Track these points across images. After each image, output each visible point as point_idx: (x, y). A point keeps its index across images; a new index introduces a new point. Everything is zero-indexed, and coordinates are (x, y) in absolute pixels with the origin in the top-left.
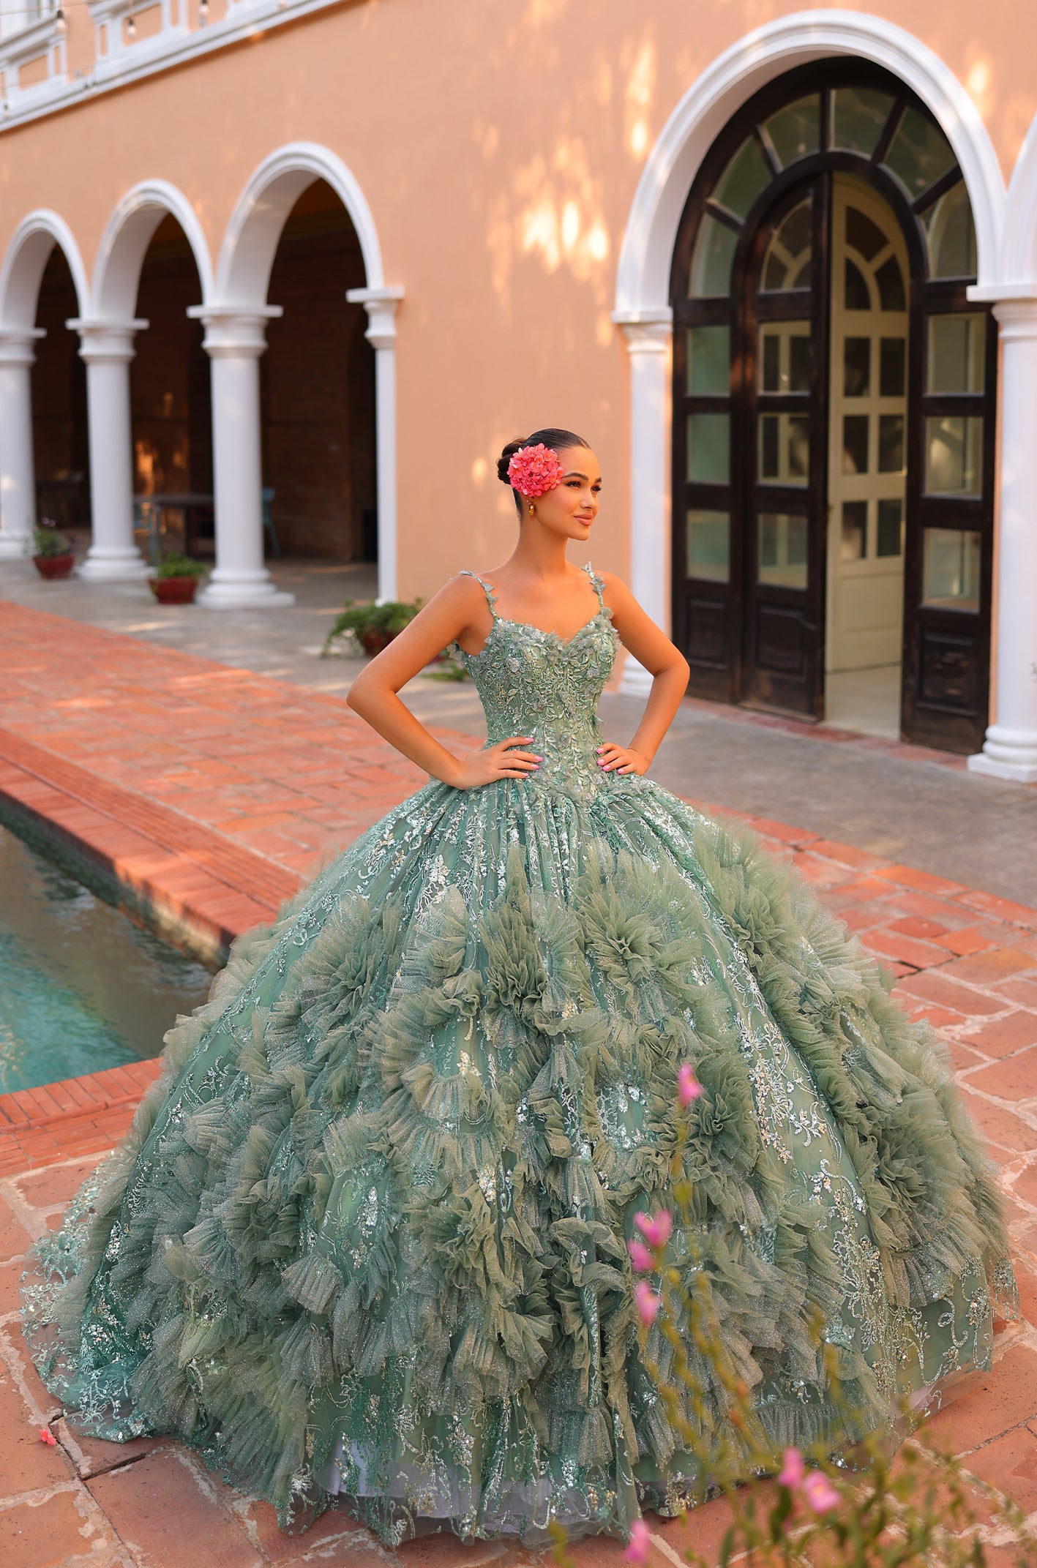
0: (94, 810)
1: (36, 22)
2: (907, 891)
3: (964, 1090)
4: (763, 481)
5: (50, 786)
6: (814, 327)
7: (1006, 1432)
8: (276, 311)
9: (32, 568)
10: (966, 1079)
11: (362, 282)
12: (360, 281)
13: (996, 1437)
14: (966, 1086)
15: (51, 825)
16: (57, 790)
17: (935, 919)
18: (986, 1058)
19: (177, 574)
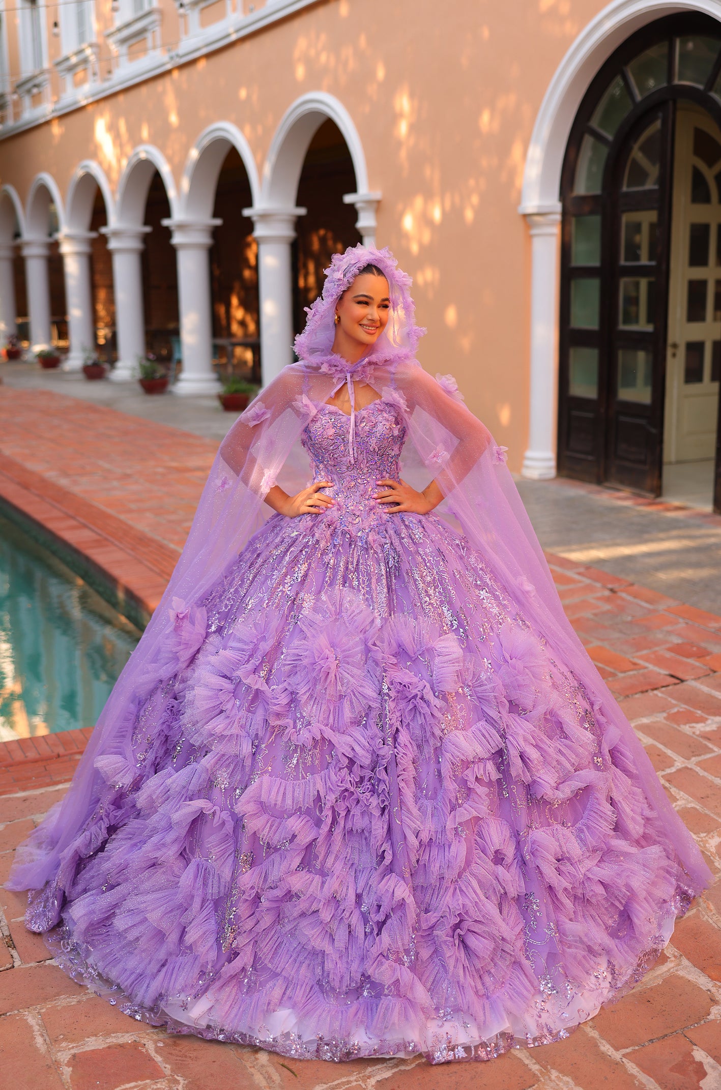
0: (121, 549)
1: (140, 13)
2: (687, 623)
3: (695, 771)
4: (622, 327)
5: (93, 531)
6: (660, 216)
7: (666, 1035)
8: (302, 211)
9: (138, 388)
10: (698, 764)
11: (353, 189)
12: (352, 188)
13: (658, 1039)
14: (698, 769)
15: (88, 559)
16: (99, 535)
17: (703, 645)
18: (716, 749)
19: (236, 391)
